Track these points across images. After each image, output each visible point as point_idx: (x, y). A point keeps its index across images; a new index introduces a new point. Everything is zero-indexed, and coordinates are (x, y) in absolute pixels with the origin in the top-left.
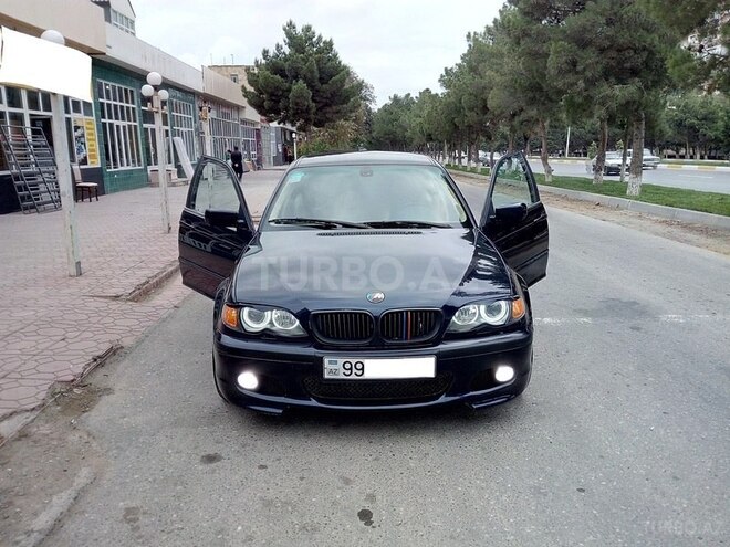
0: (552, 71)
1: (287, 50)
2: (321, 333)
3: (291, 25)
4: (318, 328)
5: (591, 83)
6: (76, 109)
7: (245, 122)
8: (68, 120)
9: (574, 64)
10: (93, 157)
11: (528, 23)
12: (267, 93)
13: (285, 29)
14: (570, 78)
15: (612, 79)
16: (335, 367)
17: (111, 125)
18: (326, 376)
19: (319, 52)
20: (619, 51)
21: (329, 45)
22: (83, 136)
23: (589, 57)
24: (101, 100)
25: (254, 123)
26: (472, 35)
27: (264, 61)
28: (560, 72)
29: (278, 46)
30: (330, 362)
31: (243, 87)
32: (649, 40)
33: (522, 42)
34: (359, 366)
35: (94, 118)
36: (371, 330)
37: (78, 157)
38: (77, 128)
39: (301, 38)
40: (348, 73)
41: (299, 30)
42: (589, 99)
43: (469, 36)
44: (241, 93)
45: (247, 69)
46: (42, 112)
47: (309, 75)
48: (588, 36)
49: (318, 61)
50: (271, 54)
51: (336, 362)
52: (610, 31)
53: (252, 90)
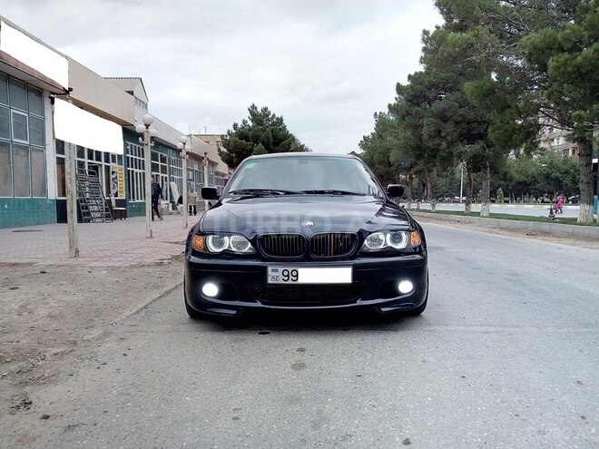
0: (425, 137)
1: (250, 123)
2: (266, 250)
3: (253, 107)
4: (264, 247)
5: (451, 144)
6: (114, 161)
7: (217, 173)
8: (108, 167)
9: (440, 132)
10: (121, 192)
11: (410, 106)
12: (236, 152)
13: (249, 110)
14: (437, 141)
15: (465, 141)
16: (276, 275)
17: (133, 171)
18: (270, 281)
19: (272, 125)
20: (468, 123)
21: (280, 121)
22: (116, 178)
23: (449, 128)
24: (127, 155)
25: (223, 175)
26: (378, 114)
27: (234, 131)
28: (430, 136)
29: (244, 121)
30: (273, 270)
32: (487, 117)
33: (406, 118)
34: (294, 273)
35: (123, 167)
36: (304, 249)
37: (113, 192)
38: (113, 173)
39: (260, 115)
40: (294, 139)
41: (259, 110)
42: (451, 154)
43: (376, 114)
44: (217, 153)
45: (222, 136)
46: (94, 162)
47: (266, 140)
48: (448, 114)
49: (272, 131)
50: (239, 126)
51: (277, 271)
52: (461, 111)
53: (225, 150)
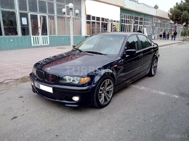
7: (171, 24)
8: (112, 24)
12: (175, 15)
17: (124, 25)
18: (35, 86)
24: (122, 19)
27: (176, 6)
29: (182, 1)
31: (169, 14)
35: (119, 23)
38: (114, 26)
45: (171, 9)
46: (105, 22)
50: (179, 4)
53: (171, 14)
